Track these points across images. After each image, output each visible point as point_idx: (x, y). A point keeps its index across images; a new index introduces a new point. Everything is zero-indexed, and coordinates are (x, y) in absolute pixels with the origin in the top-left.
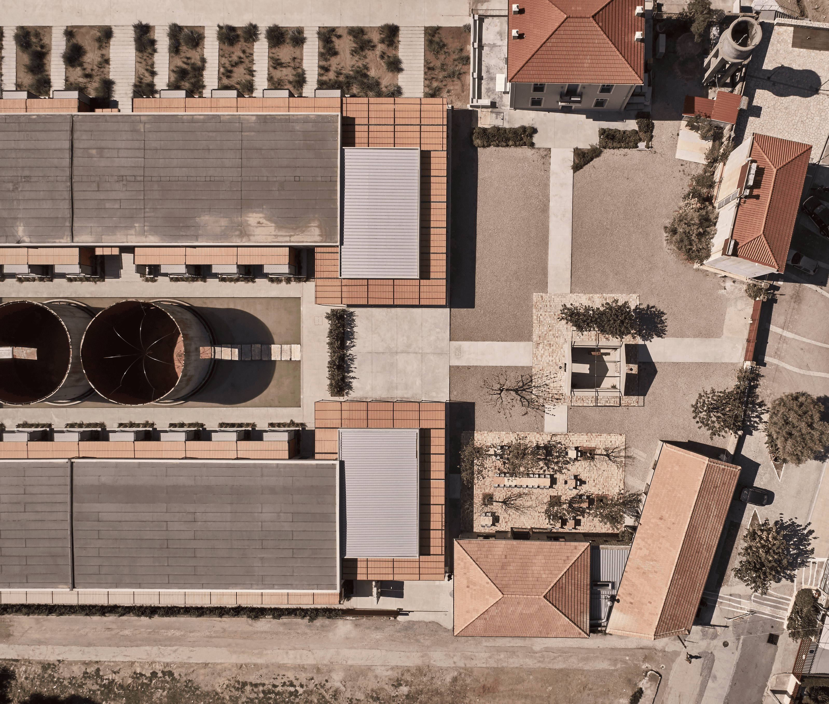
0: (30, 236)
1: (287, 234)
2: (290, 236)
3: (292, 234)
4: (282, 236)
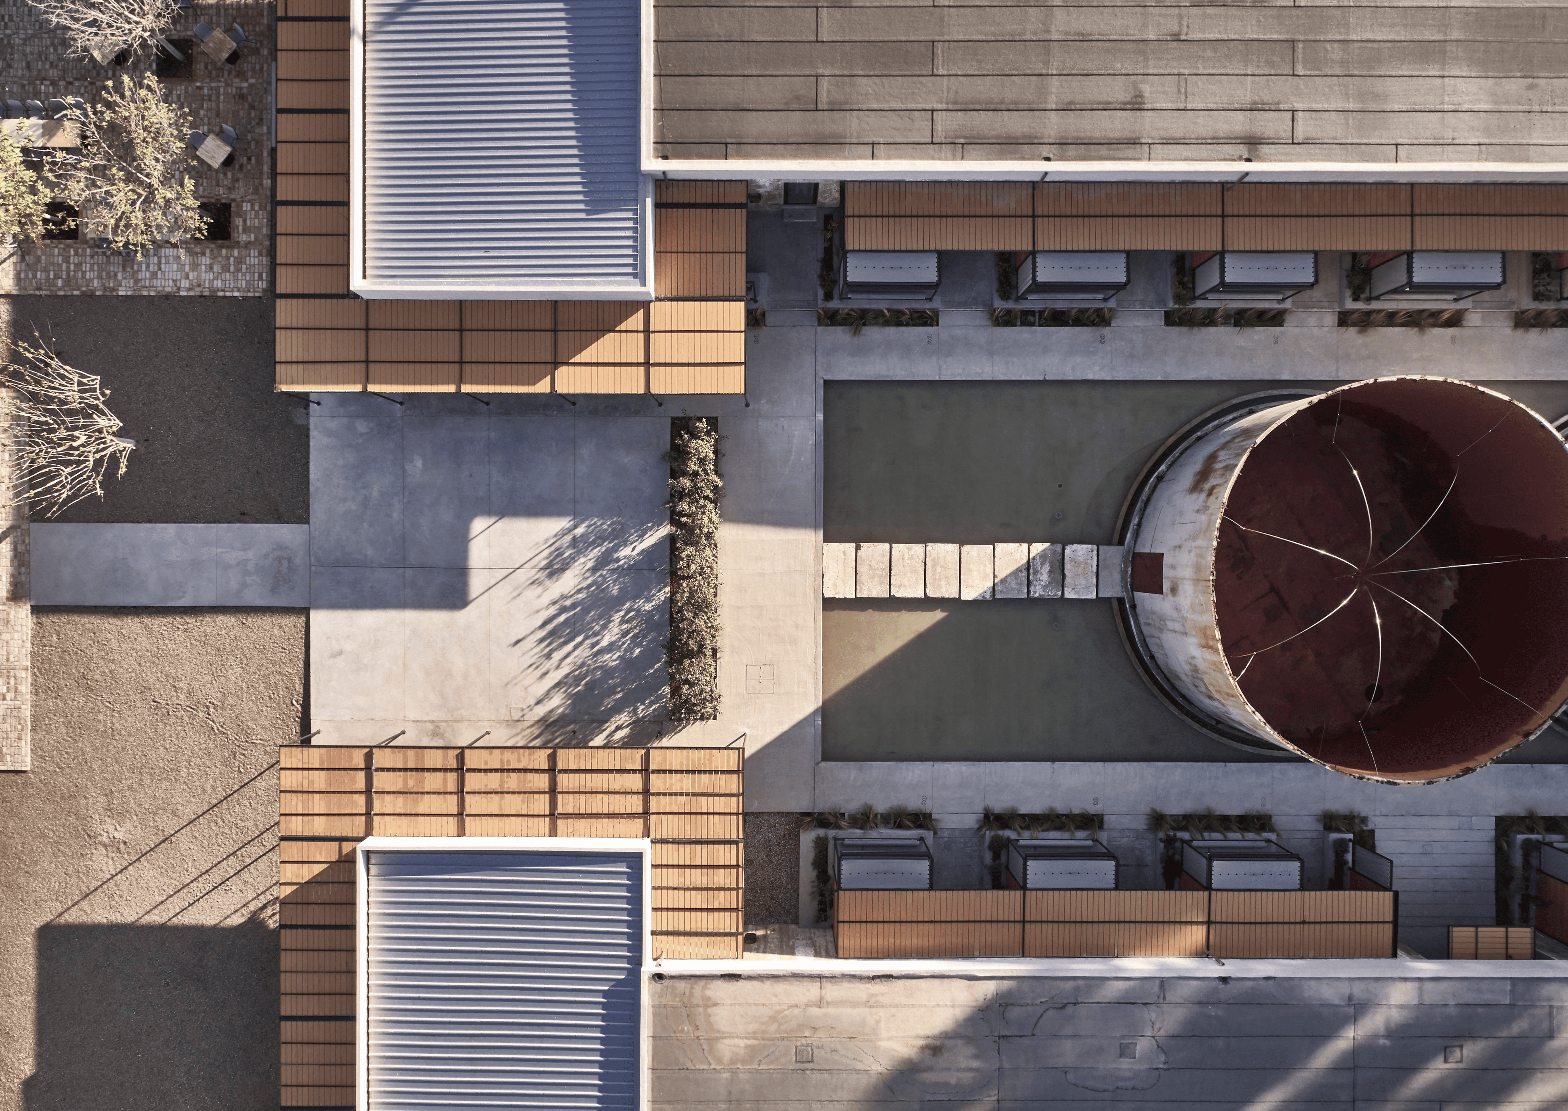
1: (831, 1010)
2: (820, 1003)
3: (815, 1011)
4: (854, 1004)
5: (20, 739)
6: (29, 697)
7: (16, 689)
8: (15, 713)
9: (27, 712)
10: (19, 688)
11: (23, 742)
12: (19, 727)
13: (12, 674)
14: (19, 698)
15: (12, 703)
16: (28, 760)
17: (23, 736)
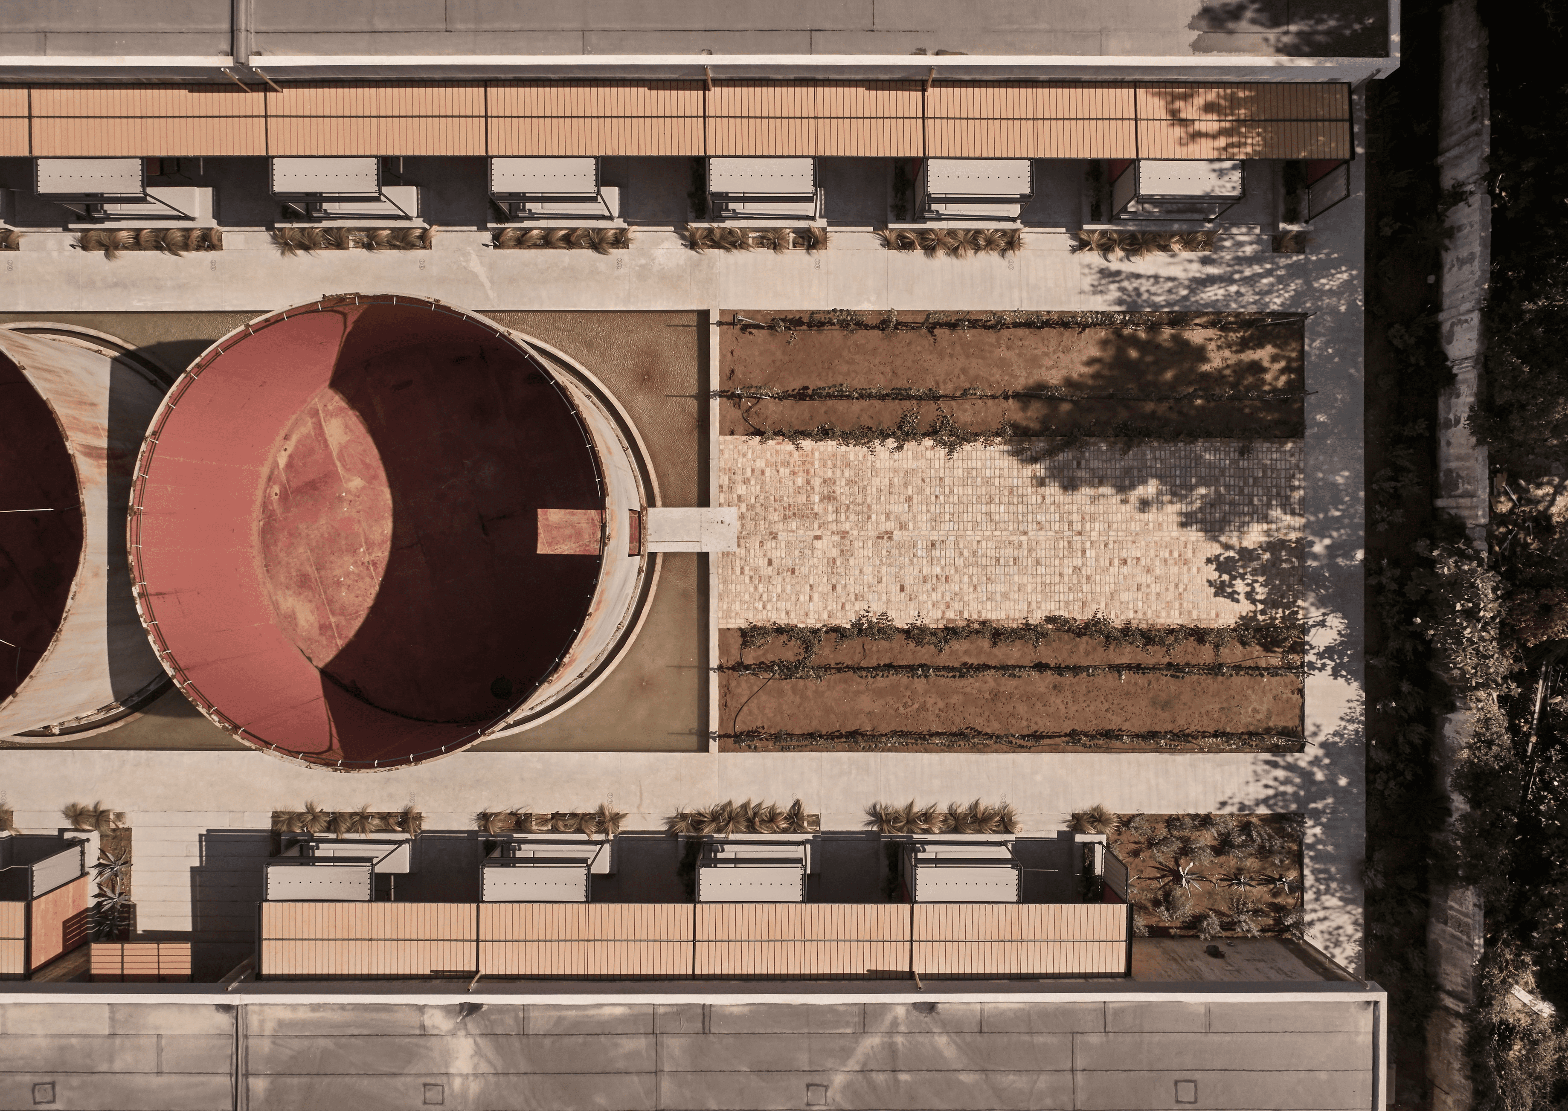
0: (424, 1033)
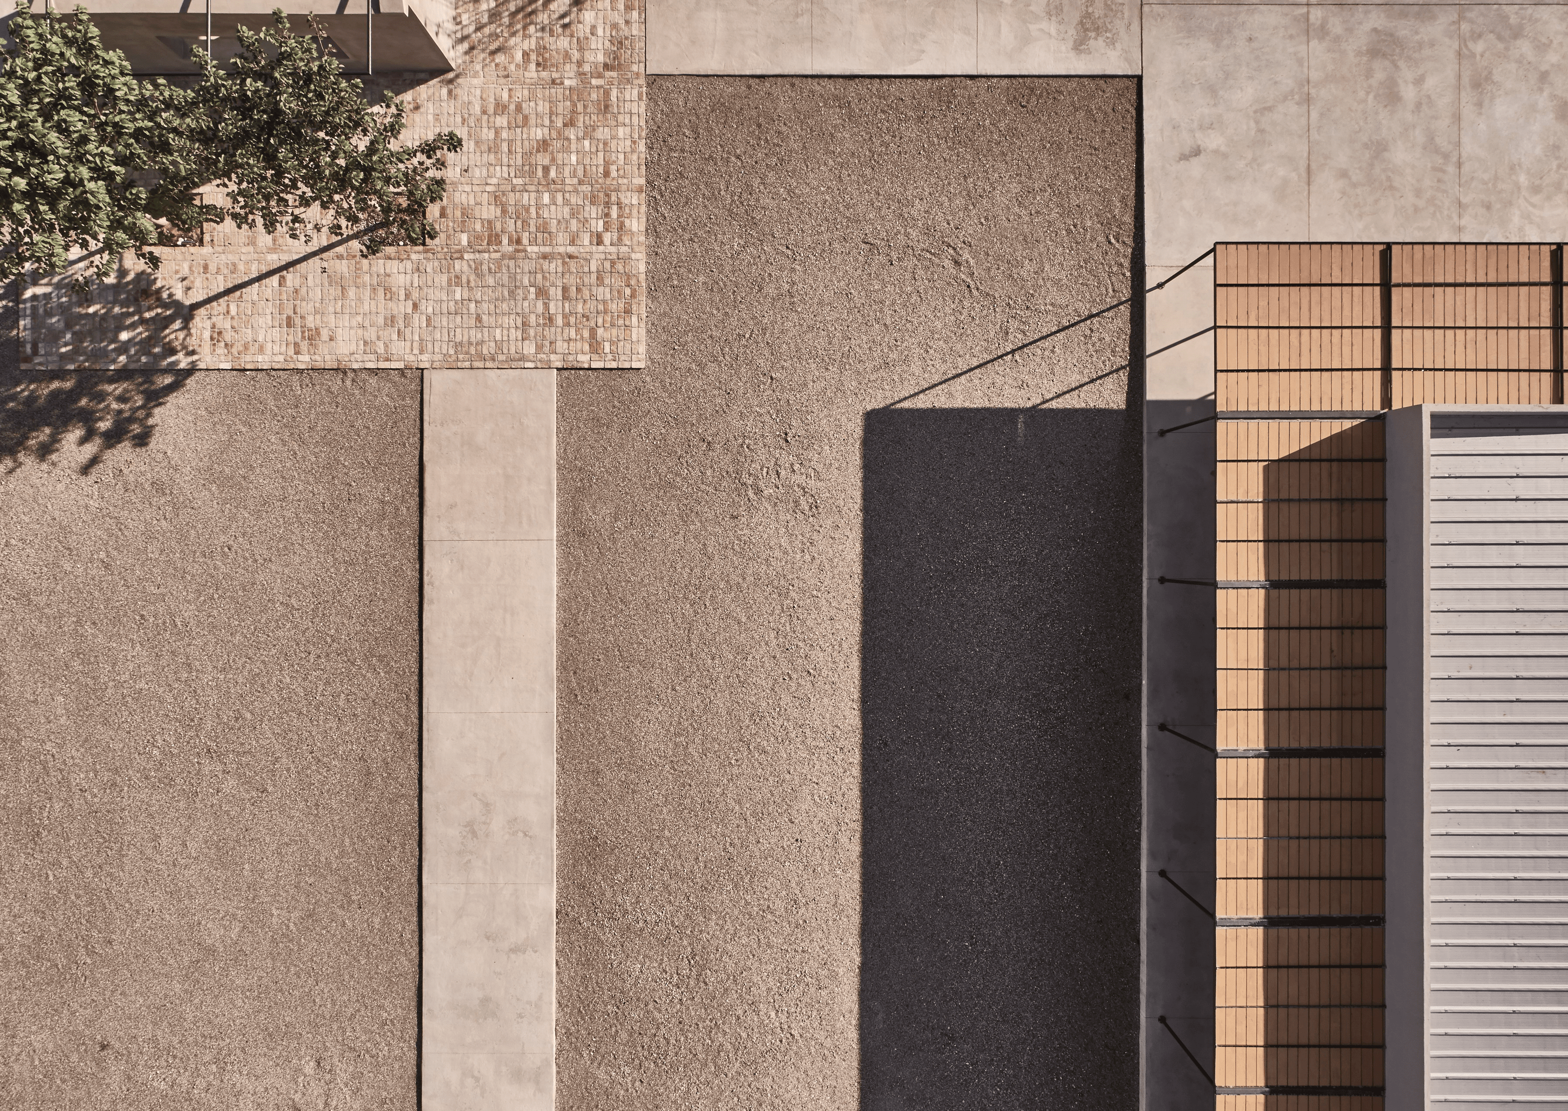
5: (628, 312)
6: (642, 238)
7: (621, 227)
8: (619, 267)
9: (640, 264)
10: (627, 222)
11: (634, 319)
12: (628, 291)
13: (614, 198)
14: (626, 240)
15: (613, 249)
16: (642, 349)
17: (634, 307)
